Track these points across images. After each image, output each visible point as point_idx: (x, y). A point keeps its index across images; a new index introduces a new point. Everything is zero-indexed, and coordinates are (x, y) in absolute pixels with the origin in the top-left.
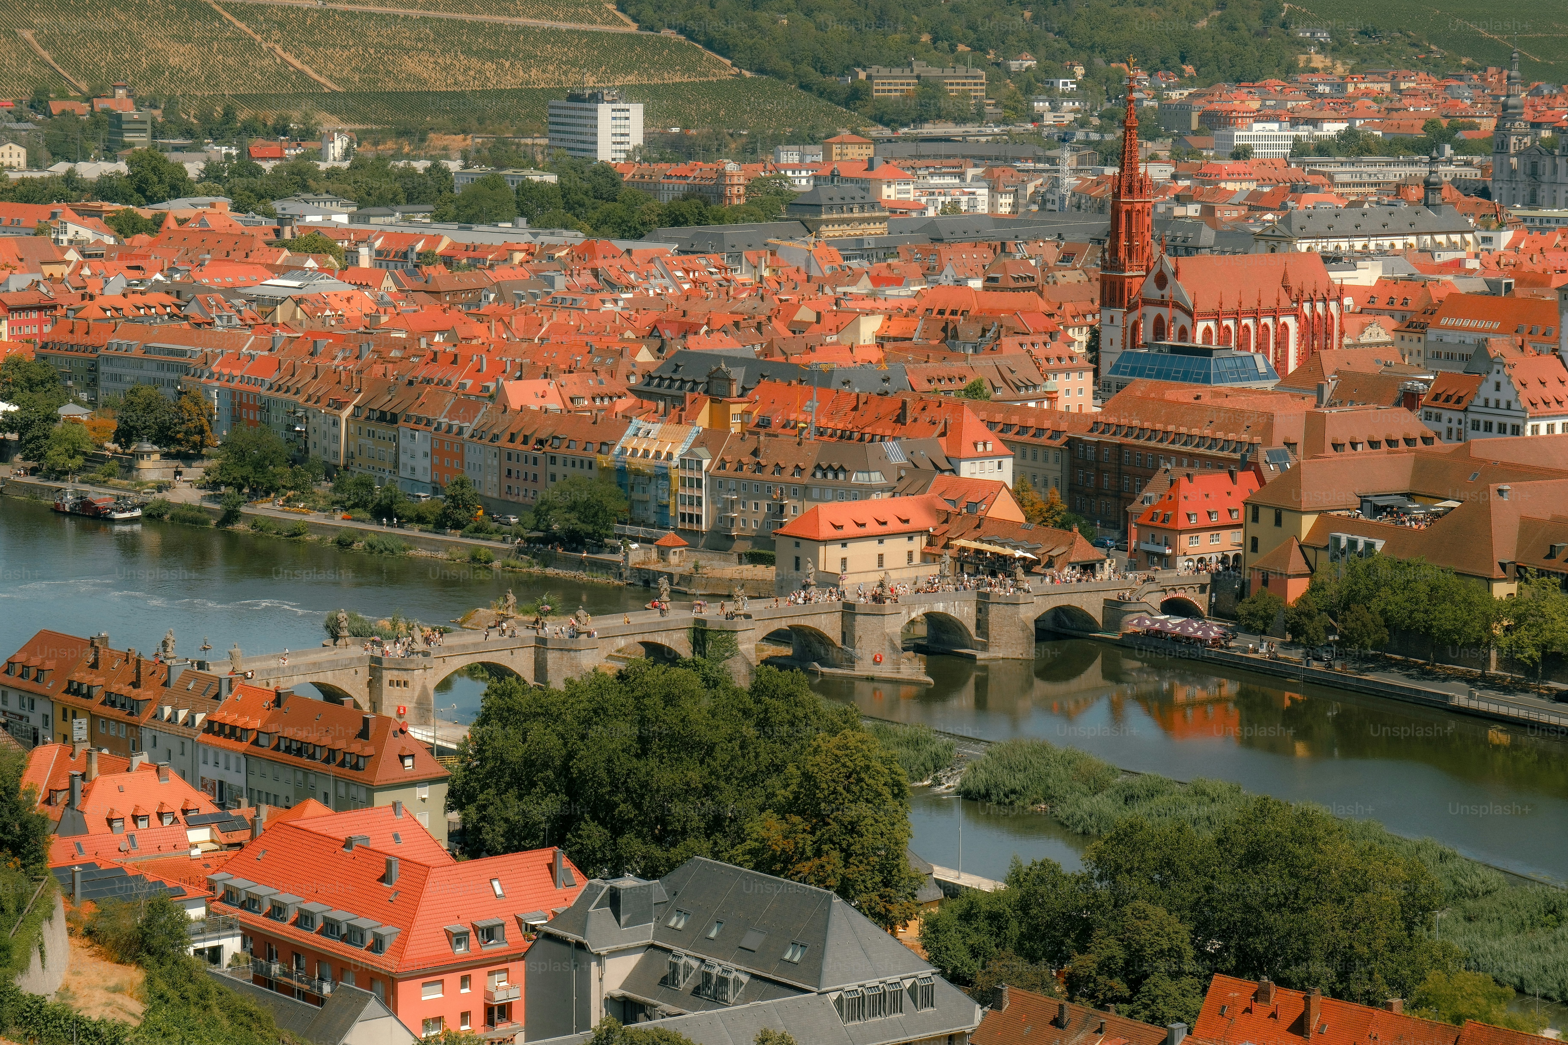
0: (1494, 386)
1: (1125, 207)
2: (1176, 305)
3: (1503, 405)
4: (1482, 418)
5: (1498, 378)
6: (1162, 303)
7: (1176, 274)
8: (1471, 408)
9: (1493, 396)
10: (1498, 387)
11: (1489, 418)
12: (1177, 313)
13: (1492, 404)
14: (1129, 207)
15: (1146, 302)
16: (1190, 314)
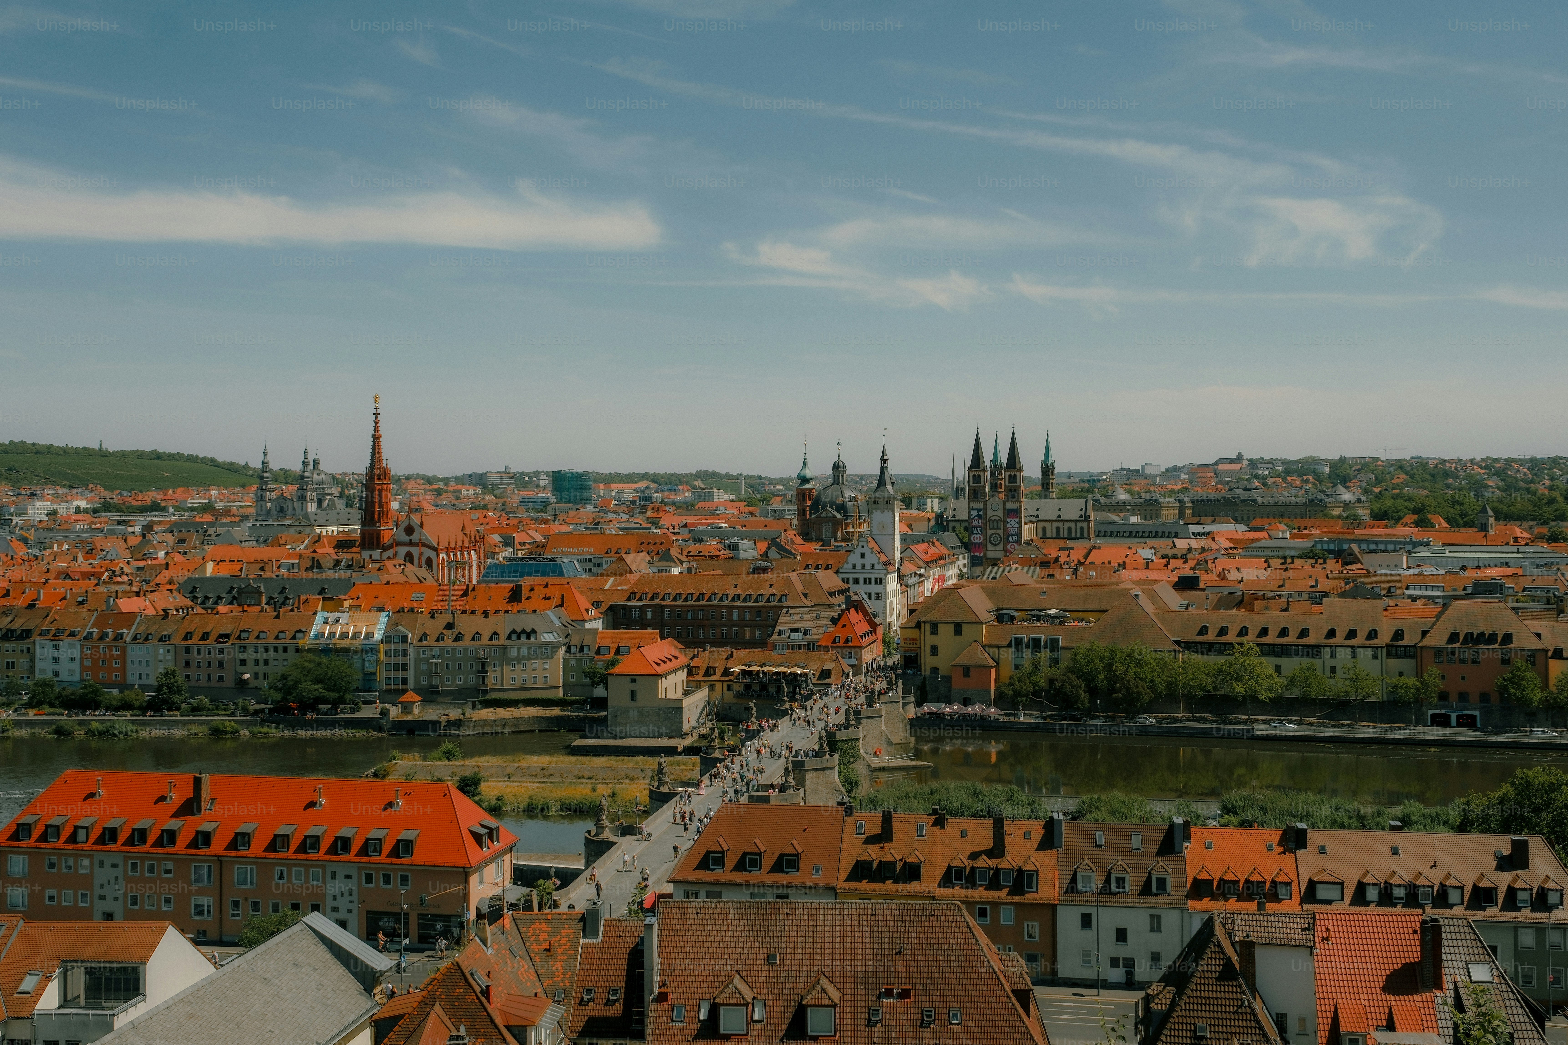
0: (860, 556)
1: (378, 487)
2: (425, 545)
3: (867, 566)
4: (851, 577)
5: (863, 551)
6: (411, 543)
7: (422, 526)
8: (841, 571)
9: (859, 562)
10: (863, 556)
11: (856, 576)
12: (424, 549)
13: (859, 566)
14: (380, 487)
15: (399, 544)
16: (435, 549)
